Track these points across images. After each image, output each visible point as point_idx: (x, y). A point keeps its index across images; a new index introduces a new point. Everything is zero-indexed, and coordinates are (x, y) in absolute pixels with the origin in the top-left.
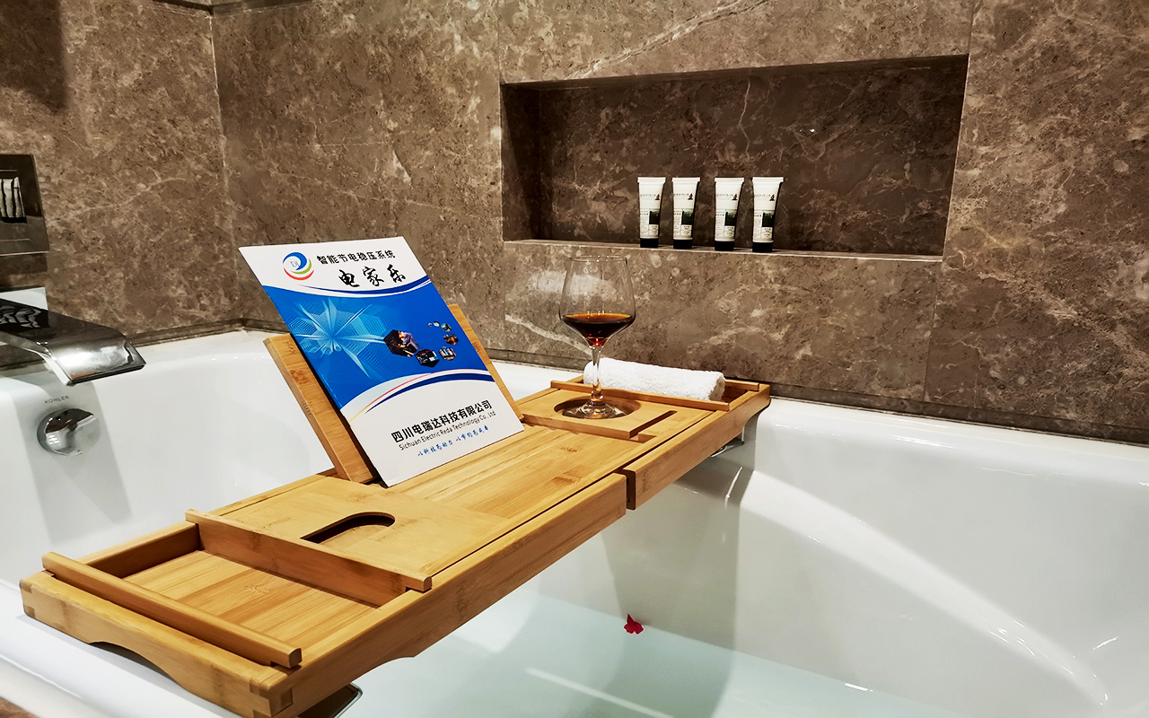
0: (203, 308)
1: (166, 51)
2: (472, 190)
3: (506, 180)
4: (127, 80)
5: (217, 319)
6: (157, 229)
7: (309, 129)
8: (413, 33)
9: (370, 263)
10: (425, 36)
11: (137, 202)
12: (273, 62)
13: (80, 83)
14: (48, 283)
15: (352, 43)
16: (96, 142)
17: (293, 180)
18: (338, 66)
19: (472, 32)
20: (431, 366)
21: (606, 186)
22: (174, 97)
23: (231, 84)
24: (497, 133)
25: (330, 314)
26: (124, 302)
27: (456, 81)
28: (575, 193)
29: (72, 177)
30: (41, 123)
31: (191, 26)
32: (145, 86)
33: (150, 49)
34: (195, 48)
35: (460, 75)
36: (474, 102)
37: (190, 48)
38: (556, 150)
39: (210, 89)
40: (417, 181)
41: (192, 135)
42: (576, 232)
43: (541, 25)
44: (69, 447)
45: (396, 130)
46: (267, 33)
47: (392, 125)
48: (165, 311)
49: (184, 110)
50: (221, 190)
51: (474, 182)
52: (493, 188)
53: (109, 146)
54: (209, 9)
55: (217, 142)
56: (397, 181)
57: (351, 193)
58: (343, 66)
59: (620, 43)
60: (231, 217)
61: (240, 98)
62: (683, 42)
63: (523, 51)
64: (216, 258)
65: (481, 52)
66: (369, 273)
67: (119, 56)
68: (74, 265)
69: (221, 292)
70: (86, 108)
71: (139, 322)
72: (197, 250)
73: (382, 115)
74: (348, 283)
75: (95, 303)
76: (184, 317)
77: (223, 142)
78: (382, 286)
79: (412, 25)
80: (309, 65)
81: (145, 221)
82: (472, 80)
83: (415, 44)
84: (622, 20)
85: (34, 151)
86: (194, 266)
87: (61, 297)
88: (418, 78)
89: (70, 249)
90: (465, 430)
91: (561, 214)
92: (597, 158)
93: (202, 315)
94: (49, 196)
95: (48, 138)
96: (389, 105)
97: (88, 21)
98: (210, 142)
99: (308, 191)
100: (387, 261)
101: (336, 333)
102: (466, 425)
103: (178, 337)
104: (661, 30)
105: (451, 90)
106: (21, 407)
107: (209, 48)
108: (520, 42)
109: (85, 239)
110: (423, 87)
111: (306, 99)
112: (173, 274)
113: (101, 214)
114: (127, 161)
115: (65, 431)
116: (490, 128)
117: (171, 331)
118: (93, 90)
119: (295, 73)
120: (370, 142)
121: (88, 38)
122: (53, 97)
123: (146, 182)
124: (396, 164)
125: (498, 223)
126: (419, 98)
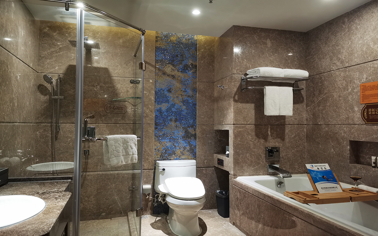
0: (300, 170)
1: (298, 131)
2: (345, 155)
3: (350, 154)
4: (293, 136)
5: (302, 171)
6: (295, 157)
7: (320, 143)
8: (336, 132)
9: (322, 167)
10: (338, 132)
11: (292, 153)
12: (315, 133)
13: (287, 137)
14: (279, 164)
15: (327, 132)
16: (288, 145)
17: (316, 151)
18: (324, 135)
19: (345, 133)
20: (328, 181)
21: (369, 156)
22: (299, 138)
23: (308, 135)
24: (349, 147)
25: (315, 173)
26: (289, 167)
27: (343, 139)
28: (364, 157)
29: (284, 150)
30: (281, 143)
31: (303, 127)
32: (295, 137)
33: (296, 131)
34: (303, 130)
35: (343, 138)
36: (345, 142)
37: (302, 130)
38: (361, 150)
39: (304, 136)
40: (336, 153)
41: (301, 143)
42: (365, 163)
43: (355, 133)
44: (280, 187)
45: (333, 145)
46: (314, 129)
47: (332, 144)
48: (294, 169)
49: (300, 140)
50: (305, 151)
51: (345, 154)
52: (348, 155)
53: (289, 145)
54: (306, 125)
55: (305, 144)
56: (333, 153)
57: (325, 154)
58: (325, 135)
59: (367, 137)
60: (306, 155)
61: (309, 138)
62: (376, 138)
63: (353, 136)
64: (303, 161)
65: (346, 135)
66: (321, 168)
67: (292, 133)
68: (283, 161)
69: (303, 167)
70: (287, 140)
71: (290, 171)
72: (300, 160)
73: (331, 143)
74: (318, 169)
75: (285, 167)
76: (297, 171)
77: (306, 144)
78: (323, 170)
79: (336, 131)
80: (320, 134)
81: (293, 155)
82: (345, 139)
83: (336, 133)
84: (367, 134)
85: (280, 146)
86: (299, 163)
87: (281, 166)
88: (337, 138)
89: (283, 159)
90: (332, 190)
91: (362, 160)
92: (368, 151)
93: (300, 171)
94: (281, 152)
95: (282, 144)
96: (332, 141)
97: (289, 129)
98: (304, 144)
99: (318, 153)
100: (325, 167)
101: (315, 175)
102: (333, 189)
103: (296, 174)
104: (373, 136)
105: (341, 140)
106: (275, 180)
107: (305, 130)
108: (352, 135)
109: (285, 158)
110: (337, 139)
111: (319, 139)
112: (296, 164)
113: (287, 155)
114: (291, 147)
115: (280, 185)
116: (347, 146)
117: (295, 172)
118: (288, 138)
119: (318, 135)
120: (329, 146)
121: (288, 131)
122: (283, 139)
123: (294, 150)
124: (333, 150)
125: (349, 161)
126: (337, 141)
